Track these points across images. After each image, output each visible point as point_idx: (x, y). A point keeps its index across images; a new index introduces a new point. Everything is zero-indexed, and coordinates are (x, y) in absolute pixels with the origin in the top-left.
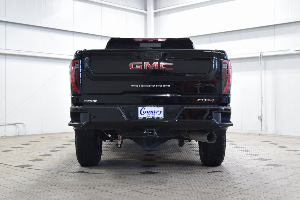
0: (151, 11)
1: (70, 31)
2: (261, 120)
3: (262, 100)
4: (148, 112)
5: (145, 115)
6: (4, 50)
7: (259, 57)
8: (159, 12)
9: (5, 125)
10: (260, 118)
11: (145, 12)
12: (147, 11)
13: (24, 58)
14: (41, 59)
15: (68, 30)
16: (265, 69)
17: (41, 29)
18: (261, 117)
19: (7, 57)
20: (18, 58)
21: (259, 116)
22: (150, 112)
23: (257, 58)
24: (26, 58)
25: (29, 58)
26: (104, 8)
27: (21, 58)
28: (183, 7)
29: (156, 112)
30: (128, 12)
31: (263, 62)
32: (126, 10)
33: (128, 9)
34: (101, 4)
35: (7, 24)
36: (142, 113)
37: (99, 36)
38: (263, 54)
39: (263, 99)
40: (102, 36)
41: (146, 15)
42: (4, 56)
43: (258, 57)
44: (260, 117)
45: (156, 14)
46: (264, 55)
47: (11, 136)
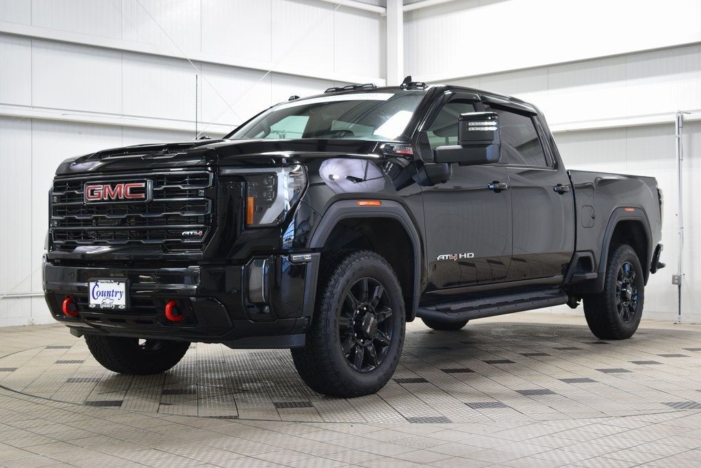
0: (397, 7)
1: (192, 61)
2: (680, 287)
3: (681, 235)
7: (675, 123)
8: (418, 10)
9: (31, 297)
10: (676, 281)
11: (381, 10)
12: (386, 8)
13: (77, 128)
14: (119, 132)
15: (189, 57)
16: (690, 155)
17: (119, 55)
18: (679, 278)
19: (36, 125)
20: (64, 127)
21: (674, 277)
23: (670, 125)
24: (83, 129)
25: (89, 129)
27: (70, 128)
30: (338, 10)
31: (684, 137)
32: (333, 6)
33: (338, 5)
35: (35, 43)
37: (266, 71)
38: (685, 115)
39: (686, 231)
40: (273, 73)
41: (383, 19)
42: (29, 124)
43: (672, 124)
44: (677, 278)
45: (408, 16)
46: (687, 117)
47: (44, 325)
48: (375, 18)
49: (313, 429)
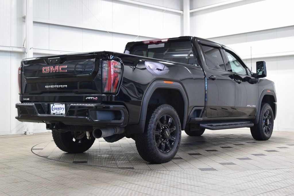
0: (187, 11)
1: (109, 32)
4: (56, 109)
5: (55, 112)
6: (47, 51)
11: (181, 12)
12: (183, 11)
22: (58, 109)
26: (142, 9)
28: (219, 6)
29: (61, 109)
30: (165, 12)
32: (163, 10)
34: (139, 6)
35: (50, 26)
36: (53, 110)
37: (137, 36)
40: (139, 36)
41: (182, 15)
45: (192, 14)
48: (179, 15)
49: (155, 173)
